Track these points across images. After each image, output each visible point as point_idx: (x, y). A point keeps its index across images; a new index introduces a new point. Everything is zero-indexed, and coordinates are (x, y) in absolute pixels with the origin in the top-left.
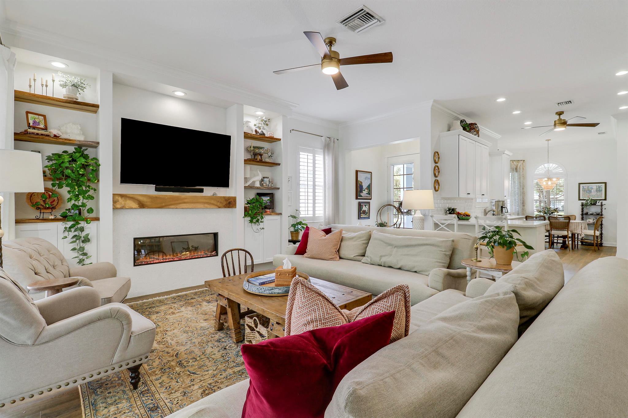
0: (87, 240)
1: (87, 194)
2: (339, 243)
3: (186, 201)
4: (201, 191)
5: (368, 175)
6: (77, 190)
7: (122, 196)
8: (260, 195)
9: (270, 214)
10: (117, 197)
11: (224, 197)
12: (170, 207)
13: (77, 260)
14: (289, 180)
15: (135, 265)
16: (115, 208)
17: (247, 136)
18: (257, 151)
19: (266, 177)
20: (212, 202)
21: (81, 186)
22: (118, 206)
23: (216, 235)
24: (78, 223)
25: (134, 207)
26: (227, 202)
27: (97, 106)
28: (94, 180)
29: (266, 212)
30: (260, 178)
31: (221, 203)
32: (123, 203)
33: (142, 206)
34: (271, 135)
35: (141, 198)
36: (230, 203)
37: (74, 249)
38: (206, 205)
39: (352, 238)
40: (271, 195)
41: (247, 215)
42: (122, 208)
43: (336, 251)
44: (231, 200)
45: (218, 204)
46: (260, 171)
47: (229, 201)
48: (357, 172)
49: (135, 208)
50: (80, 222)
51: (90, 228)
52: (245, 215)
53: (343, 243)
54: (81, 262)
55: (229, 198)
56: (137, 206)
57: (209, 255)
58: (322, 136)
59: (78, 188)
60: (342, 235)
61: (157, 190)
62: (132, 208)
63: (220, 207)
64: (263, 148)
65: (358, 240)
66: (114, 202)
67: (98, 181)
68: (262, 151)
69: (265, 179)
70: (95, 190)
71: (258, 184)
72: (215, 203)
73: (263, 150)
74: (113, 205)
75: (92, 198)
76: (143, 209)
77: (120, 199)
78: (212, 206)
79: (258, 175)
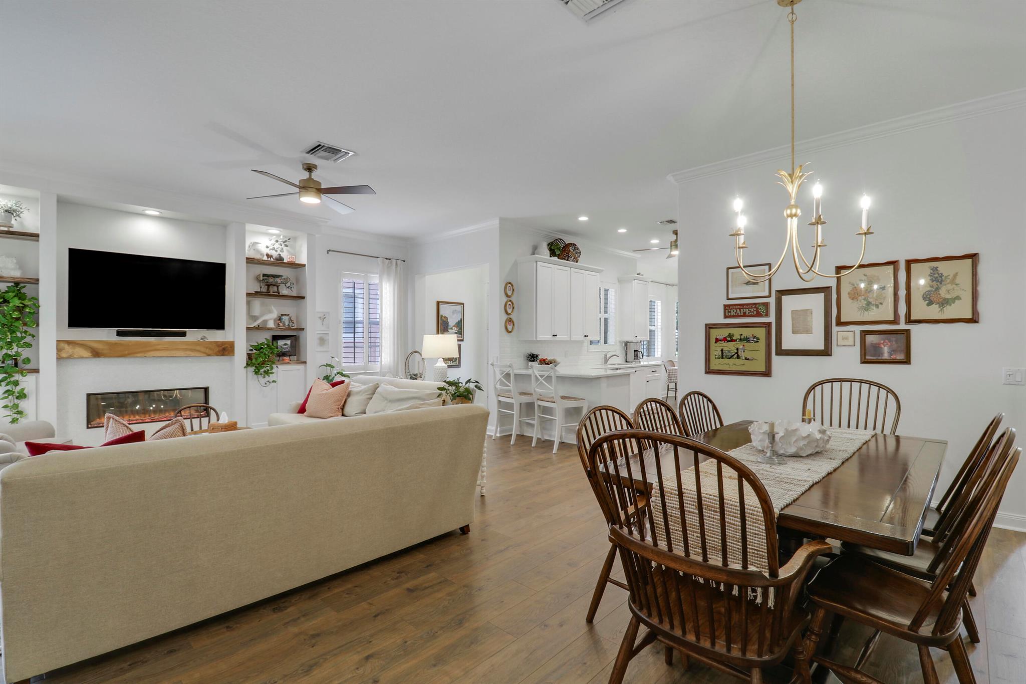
0: (22, 396)
1: (23, 341)
2: (345, 398)
3: (159, 347)
4: (183, 334)
6: (10, 337)
7: (69, 343)
8: (276, 338)
9: (288, 363)
10: (62, 345)
11: (216, 342)
12: (136, 355)
13: (9, 419)
14: (325, 317)
15: (88, 428)
16: (59, 358)
17: (250, 261)
18: (271, 280)
19: (285, 315)
20: (198, 348)
21: (14, 332)
22: (64, 355)
23: (206, 390)
24: (10, 375)
25: (85, 356)
26: (221, 348)
27: (36, 235)
28: (32, 325)
29: (283, 360)
30: (275, 315)
31: (210, 349)
32: (70, 351)
33: (96, 354)
34: (291, 259)
35: (95, 345)
36: (226, 349)
37: (6, 407)
38: (189, 353)
39: (358, 393)
40: (293, 338)
41: (249, 365)
42: (70, 357)
43: (338, 408)
44: (226, 346)
45: (207, 351)
46: (274, 307)
47: (223, 347)
48: (438, 303)
49: (86, 358)
50: (14, 375)
51: (27, 382)
52: (247, 364)
53: (349, 400)
54: (14, 421)
55: (223, 343)
56: (90, 354)
57: (195, 416)
58: (378, 258)
59: (11, 334)
60: (350, 389)
61: (119, 334)
62: (82, 358)
63: (209, 355)
64: (281, 276)
65: (364, 395)
66: (59, 350)
67: (38, 325)
68: (279, 280)
69: (283, 317)
70: (33, 336)
71: (271, 325)
72: (203, 349)
73: (280, 280)
74: (57, 354)
75: (29, 345)
76: (98, 359)
77: (66, 346)
78: (198, 354)
79: (270, 312)
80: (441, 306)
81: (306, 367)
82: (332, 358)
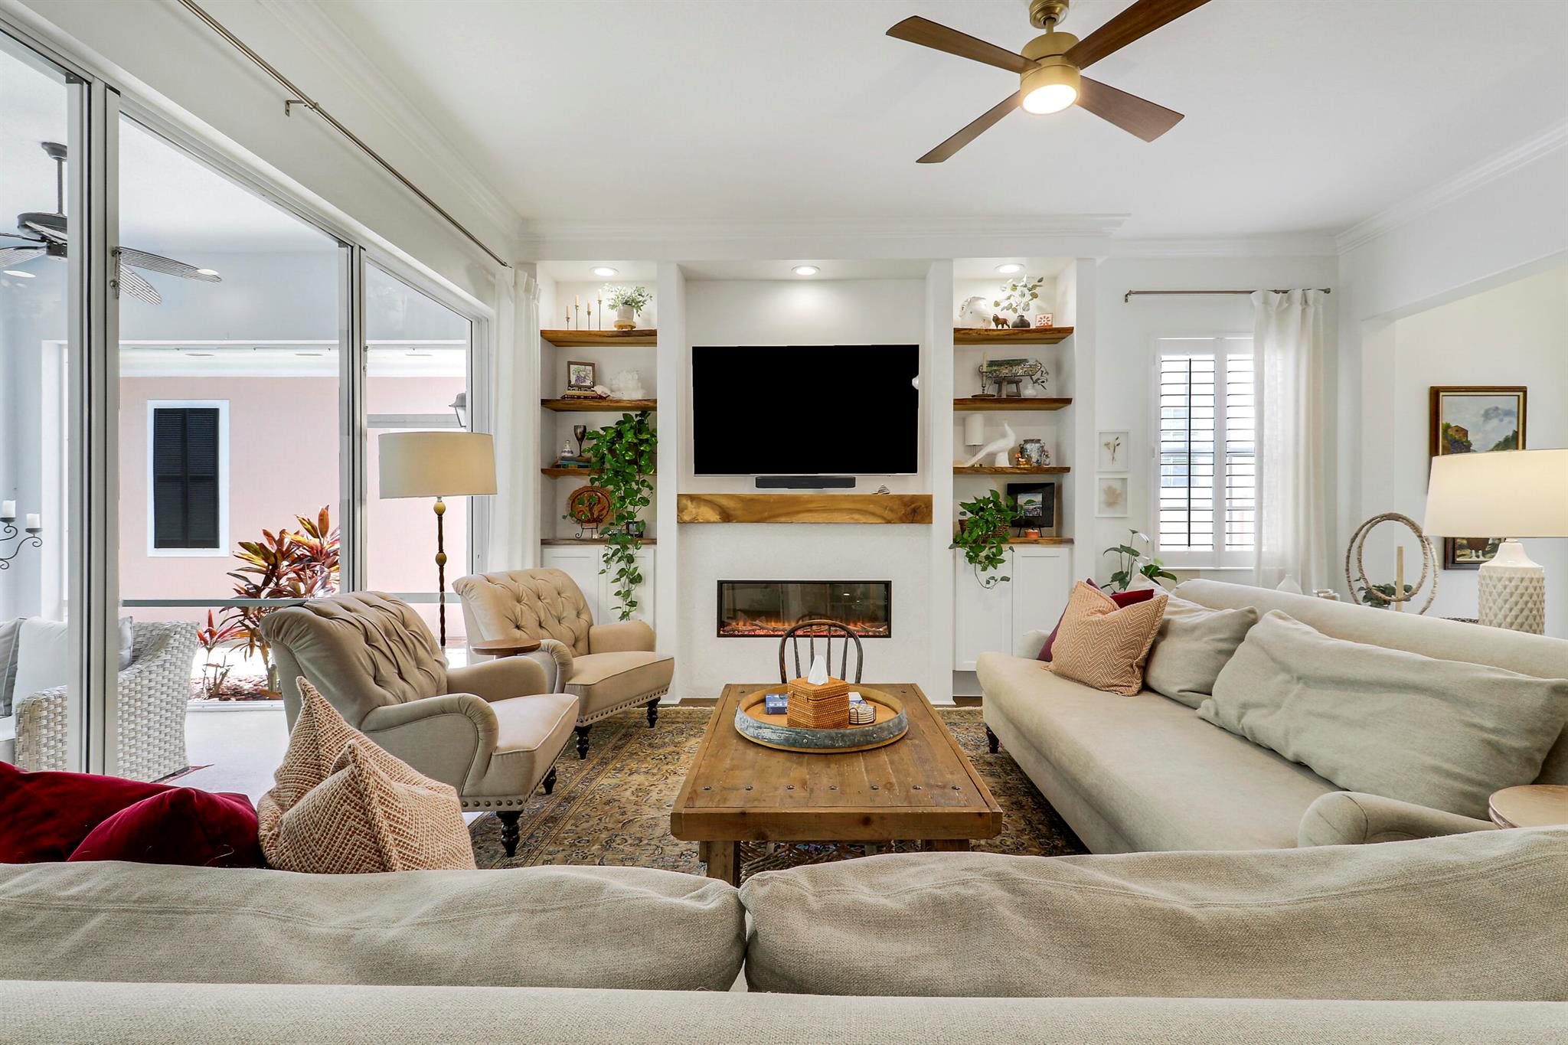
0: (636, 579)
1: (639, 496)
2: (1150, 641)
3: (811, 506)
4: (851, 483)
5: (1510, 402)
6: (623, 488)
7: (692, 498)
8: (1013, 490)
9: (1036, 542)
10: (684, 501)
11: (901, 497)
12: (778, 519)
13: (619, 612)
14: (1117, 442)
15: (719, 635)
16: (681, 522)
17: (963, 337)
18: (1005, 372)
19: (1032, 441)
20: (871, 508)
21: (627, 482)
22: (687, 518)
23: (887, 585)
24: (625, 547)
25: (712, 520)
26: (909, 509)
27: (653, 333)
28: (648, 470)
29: (1026, 535)
30: (1010, 441)
31: (892, 510)
32: (694, 511)
33: (727, 517)
34: (1044, 322)
35: (725, 502)
36: (917, 511)
37: (618, 593)
38: (856, 516)
39: (1191, 629)
40: (1047, 488)
41: (958, 543)
42: (694, 521)
43: (1132, 666)
44: (918, 504)
45: (887, 514)
46: (1009, 425)
47: (913, 506)
48: (1435, 394)
49: (714, 522)
50: (629, 546)
51: (643, 556)
52: (954, 541)
54: (625, 615)
55: (914, 499)
56: (718, 517)
58: (1251, 292)
59: (624, 485)
60: (1165, 617)
61: (760, 484)
62: (709, 522)
63: (889, 522)
64: (1025, 361)
66: (680, 510)
67: (655, 472)
68: (1019, 370)
69: (1028, 446)
70: (651, 489)
71: (1003, 461)
72: (879, 511)
73: (1022, 369)
74: (678, 515)
75: (645, 501)
76: (726, 526)
77: (689, 503)
78: (871, 519)
79: (1004, 435)
80: (1445, 400)
81: (1071, 549)
82: (1134, 532)
